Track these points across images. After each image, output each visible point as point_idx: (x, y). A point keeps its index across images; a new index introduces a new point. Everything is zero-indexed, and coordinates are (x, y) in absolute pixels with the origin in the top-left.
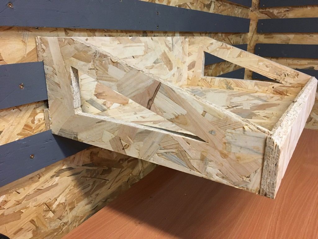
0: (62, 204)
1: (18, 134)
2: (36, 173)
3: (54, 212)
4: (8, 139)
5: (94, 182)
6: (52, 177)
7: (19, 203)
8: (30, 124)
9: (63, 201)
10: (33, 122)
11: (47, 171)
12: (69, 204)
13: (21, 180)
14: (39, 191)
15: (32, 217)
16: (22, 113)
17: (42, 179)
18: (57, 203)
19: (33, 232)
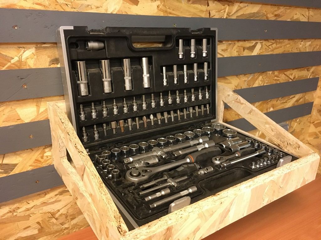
0: (64, 214)
2: (43, 191)
3: (56, 219)
4: (22, 169)
6: (56, 195)
7: (28, 210)
8: (40, 159)
10: (42, 158)
11: (52, 191)
12: (71, 215)
13: (30, 195)
14: (44, 204)
15: (39, 220)
16: (34, 152)
17: (48, 196)
18: (59, 213)
19: (39, 230)
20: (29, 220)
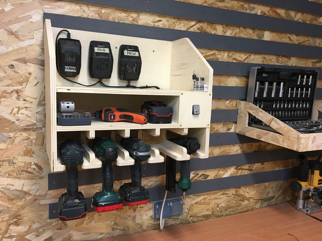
1: (214, 177)
2: (216, 191)
3: (219, 208)
4: (211, 178)
5: (236, 203)
6: (221, 195)
7: (210, 200)
8: (217, 174)
9: (223, 205)
10: (218, 174)
11: (220, 192)
12: (225, 208)
13: (211, 192)
14: (216, 198)
15: (212, 207)
16: (216, 170)
17: (218, 194)
18: (221, 205)
19: (212, 212)
20: (209, 205)
